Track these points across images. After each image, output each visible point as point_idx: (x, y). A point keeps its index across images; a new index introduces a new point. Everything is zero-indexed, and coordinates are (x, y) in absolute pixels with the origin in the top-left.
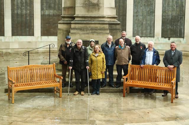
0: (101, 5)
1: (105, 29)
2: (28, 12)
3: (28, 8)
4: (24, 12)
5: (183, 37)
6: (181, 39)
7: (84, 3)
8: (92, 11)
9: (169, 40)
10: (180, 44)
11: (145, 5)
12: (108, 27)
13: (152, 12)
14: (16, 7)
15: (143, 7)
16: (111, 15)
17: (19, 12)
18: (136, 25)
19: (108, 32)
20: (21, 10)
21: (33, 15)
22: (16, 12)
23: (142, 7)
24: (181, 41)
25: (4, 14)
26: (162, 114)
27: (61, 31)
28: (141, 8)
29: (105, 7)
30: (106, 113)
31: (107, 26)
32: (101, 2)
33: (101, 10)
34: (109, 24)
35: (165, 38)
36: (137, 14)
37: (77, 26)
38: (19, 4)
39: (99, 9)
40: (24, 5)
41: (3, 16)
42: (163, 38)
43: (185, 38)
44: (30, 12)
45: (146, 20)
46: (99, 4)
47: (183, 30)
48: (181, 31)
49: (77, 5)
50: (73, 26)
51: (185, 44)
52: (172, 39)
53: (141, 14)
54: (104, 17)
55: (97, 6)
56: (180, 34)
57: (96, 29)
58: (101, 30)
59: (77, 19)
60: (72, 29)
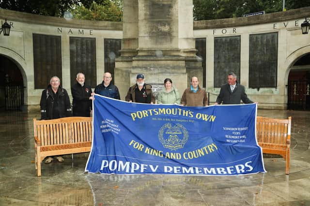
0: (174, 34)
1: (179, 67)
2: (90, 60)
3: (90, 55)
4: (85, 60)
5: (276, 87)
6: (274, 89)
7: (150, 32)
8: (161, 43)
9: (258, 90)
10: (272, 96)
11: (228, 49)
12: (184, 65)
13: (238, 58)
14: (75, 55)
15: (226, 51)
16: (188, 49)
17: (79, 60)
18: (217, 73)
19: (185, 71)
20: (82, 58)
21: (96, 63)
22: (75, 60)
23: (224, 51)
24: (272, 92)
25: (61, 62)
26: (278, 196)
27: (120, 72)
28: (224, 53)
29: (179, 37)
30: (183, 194)
31: (183, 63)
32: (174, 30)
33: (174, 40)
34: (186, 61)
35: (253, 88)
36: (219, 60)
37: (140, 63)
38: (79, 51)
39: (171, 40)
40: (85, 51)
41: (61, 64)
42: (251, 89)
43: (278, 87)
44: (92, 60)
45: (230, 67)
46: (172, 32)
47: (275, 78)
48: (273, 79)
49: (141, 34)
50: (135, 63)
51: (278, 95)
52: (261, 90)
53: (223, 59)
54: (178, 51)
55: (169, 36)
56: (271, 83)
57: (167, 67)
58: (174, 68)
59: (140, 54)
60: (134, 68)
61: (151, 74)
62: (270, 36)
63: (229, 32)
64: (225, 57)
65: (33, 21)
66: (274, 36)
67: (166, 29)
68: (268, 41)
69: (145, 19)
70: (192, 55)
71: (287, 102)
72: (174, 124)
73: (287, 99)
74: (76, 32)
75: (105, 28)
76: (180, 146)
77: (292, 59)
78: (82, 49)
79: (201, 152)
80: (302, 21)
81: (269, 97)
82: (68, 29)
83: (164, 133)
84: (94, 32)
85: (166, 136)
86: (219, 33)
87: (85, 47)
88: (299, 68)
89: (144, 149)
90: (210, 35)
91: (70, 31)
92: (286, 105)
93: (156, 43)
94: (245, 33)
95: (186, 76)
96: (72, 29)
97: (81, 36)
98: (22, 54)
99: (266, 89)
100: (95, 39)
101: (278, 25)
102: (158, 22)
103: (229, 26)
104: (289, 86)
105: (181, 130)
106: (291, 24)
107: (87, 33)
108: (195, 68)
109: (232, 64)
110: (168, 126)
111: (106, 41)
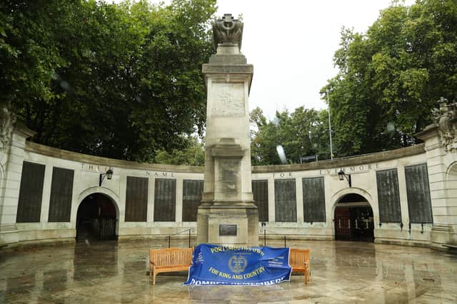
0: (239, 191)
1: (242, 214)
2: (171, 197)
3: (171, 193)
4: (166, 197)
5: (325, 221)
6: (324, 223)
7: (222, 189)
8: (229, 197)
9: (312, 224)
11: (286, 189)
13: (294, 197)
14: (159, 193)
15: (284, 191)
16: (248, 200)
17: (162, 198)
19: (246, 216)
20: (164, 195)
22: (159, 198)
24: (323, 226)
27: (201, 216)
29: (242, 192)
31: (244, 211)
33: (239, 195)
34: (246, 208)
35: (308, 222)
37: (216, 210)
38: (162, 190)
39: (236, 195)
40: (167, 190)
42: (306, 223)
43: (327, 222)
45: (288, 205)
46: (237, 189)
47: (324, 214)
49: (216, 191)
50: (212, 210)
51: (327, 228)
52: (314, 223)
53: (282, 198)
54: (241, 202)
55: (235, 191)
56: (322, 218)
57: (234, 214)
58: (238, 214)
59: (215, 204)
60: (211, 213)
61: (223, 218)
62: (317, 180)
63: (286, 176)
64: (284, 196)
65: (128, 166)
66: (321, 179)
67: (233, 187)
68: (316, 183)
69: (220, 181)
70: (251, 204)
71: (334, 234)
72: (238, 256)
73: (334, 231)
74: (160, 175)
75: (184, 171)
76: (242, 271)
77: (336, 198)
78: (165, 188)
79: (254, 273)
80: (339, 170)
81: (321, 229)
82: (154, 172)
83: (232, 262)
84: (175, 174)
85: (233, 265)
86: (278, 176)
87: (167, 187)
88: (343, 205)
89: (218, 274)
90: (271, 178)
91: (156, 174)
92: (334, 237)
93: (227, 196)
94: (298, 177)
95: (247, 220)
96: (158, 173)
97: (164, 177)
98: (118, 193)
99: (318, 223)
100: (175, 180)
101: (323, 172)
102: (227, 183)
103: (285, 171)
104: (336, 220)
105: (243, 260)
106: (333, 171)
107: (169, 176)
108: (254, 214)
109: (289, 202)
110: (235, 257)
111: (185, 182)
